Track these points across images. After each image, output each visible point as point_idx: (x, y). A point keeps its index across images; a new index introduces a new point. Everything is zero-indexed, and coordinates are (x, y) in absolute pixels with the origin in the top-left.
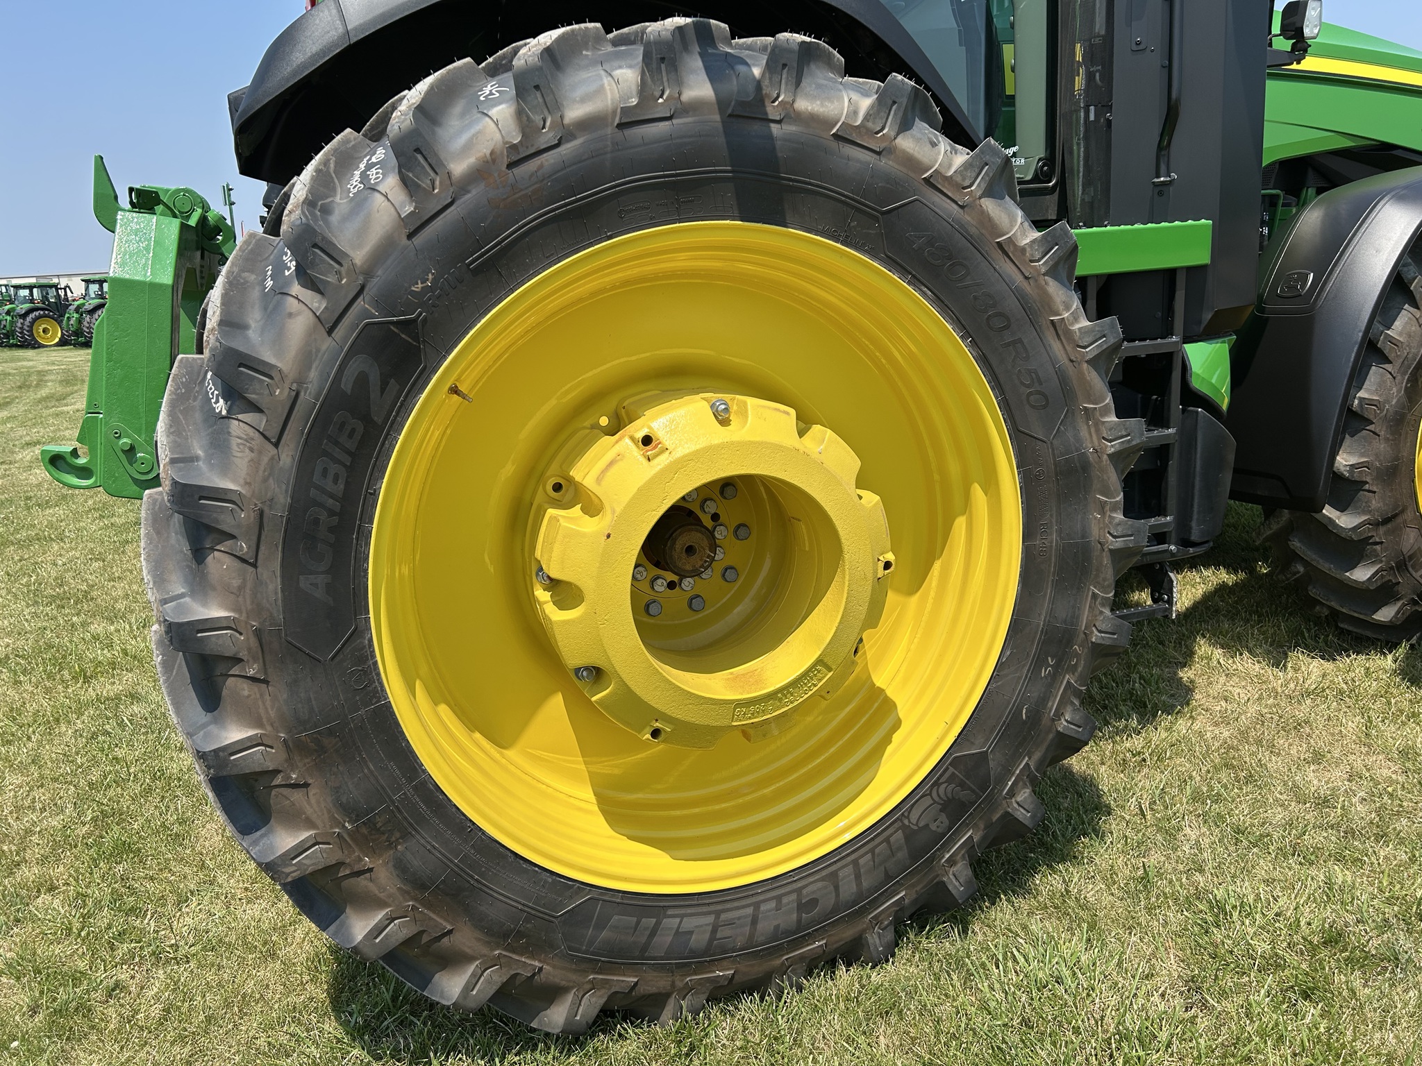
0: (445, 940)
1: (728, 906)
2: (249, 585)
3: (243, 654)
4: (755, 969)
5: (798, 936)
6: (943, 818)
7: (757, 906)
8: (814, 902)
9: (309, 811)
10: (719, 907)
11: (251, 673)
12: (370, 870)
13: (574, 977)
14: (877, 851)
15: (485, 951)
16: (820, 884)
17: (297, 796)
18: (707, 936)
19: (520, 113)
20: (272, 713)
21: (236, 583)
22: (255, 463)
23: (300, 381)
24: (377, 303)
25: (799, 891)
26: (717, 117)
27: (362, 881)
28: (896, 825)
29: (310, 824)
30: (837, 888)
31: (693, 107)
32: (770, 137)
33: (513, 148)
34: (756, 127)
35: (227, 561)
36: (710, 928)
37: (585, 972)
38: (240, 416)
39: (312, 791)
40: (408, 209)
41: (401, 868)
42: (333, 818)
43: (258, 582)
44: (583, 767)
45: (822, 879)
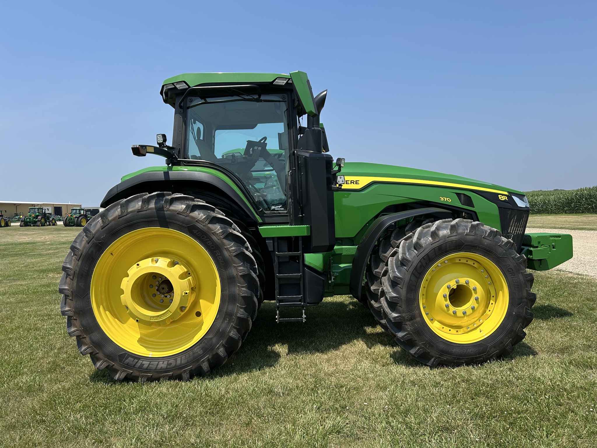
0: (97, 354)
1: (153, 361)
2: (72, 283)
3: (69, 295)
4: (156, 375)
5: (166, 370)
6: (202, 351)
7: (159, 362)
8: (171, 364)
9: (76, 324)
10: (151, 361)
11: (70, 298)
12: (85, 338)
13: (120, 368)
14: (186, 356)
15: (104, 358)
16: (173, 360)
17: (75, 321)
18: (147, 366)
19: (121, 210)
20: (73, 306)
21: (70, 283)
22: (75, 264)
23: (83, 251)
24: (96, 240)
25: (168, 361)
26: (155, 210)
27: (84, 340)
28: (192, 350)
29: (76, 327)
30: (176, 362)
34: (162, 212)
35: (69, 279)
36: (148, 364)
37: (123, 368)
38: (74, 256)
39: (77, 321)
40: (102, 225)
41: (91, 339)
42: (80, 326)
43: (73, 283)
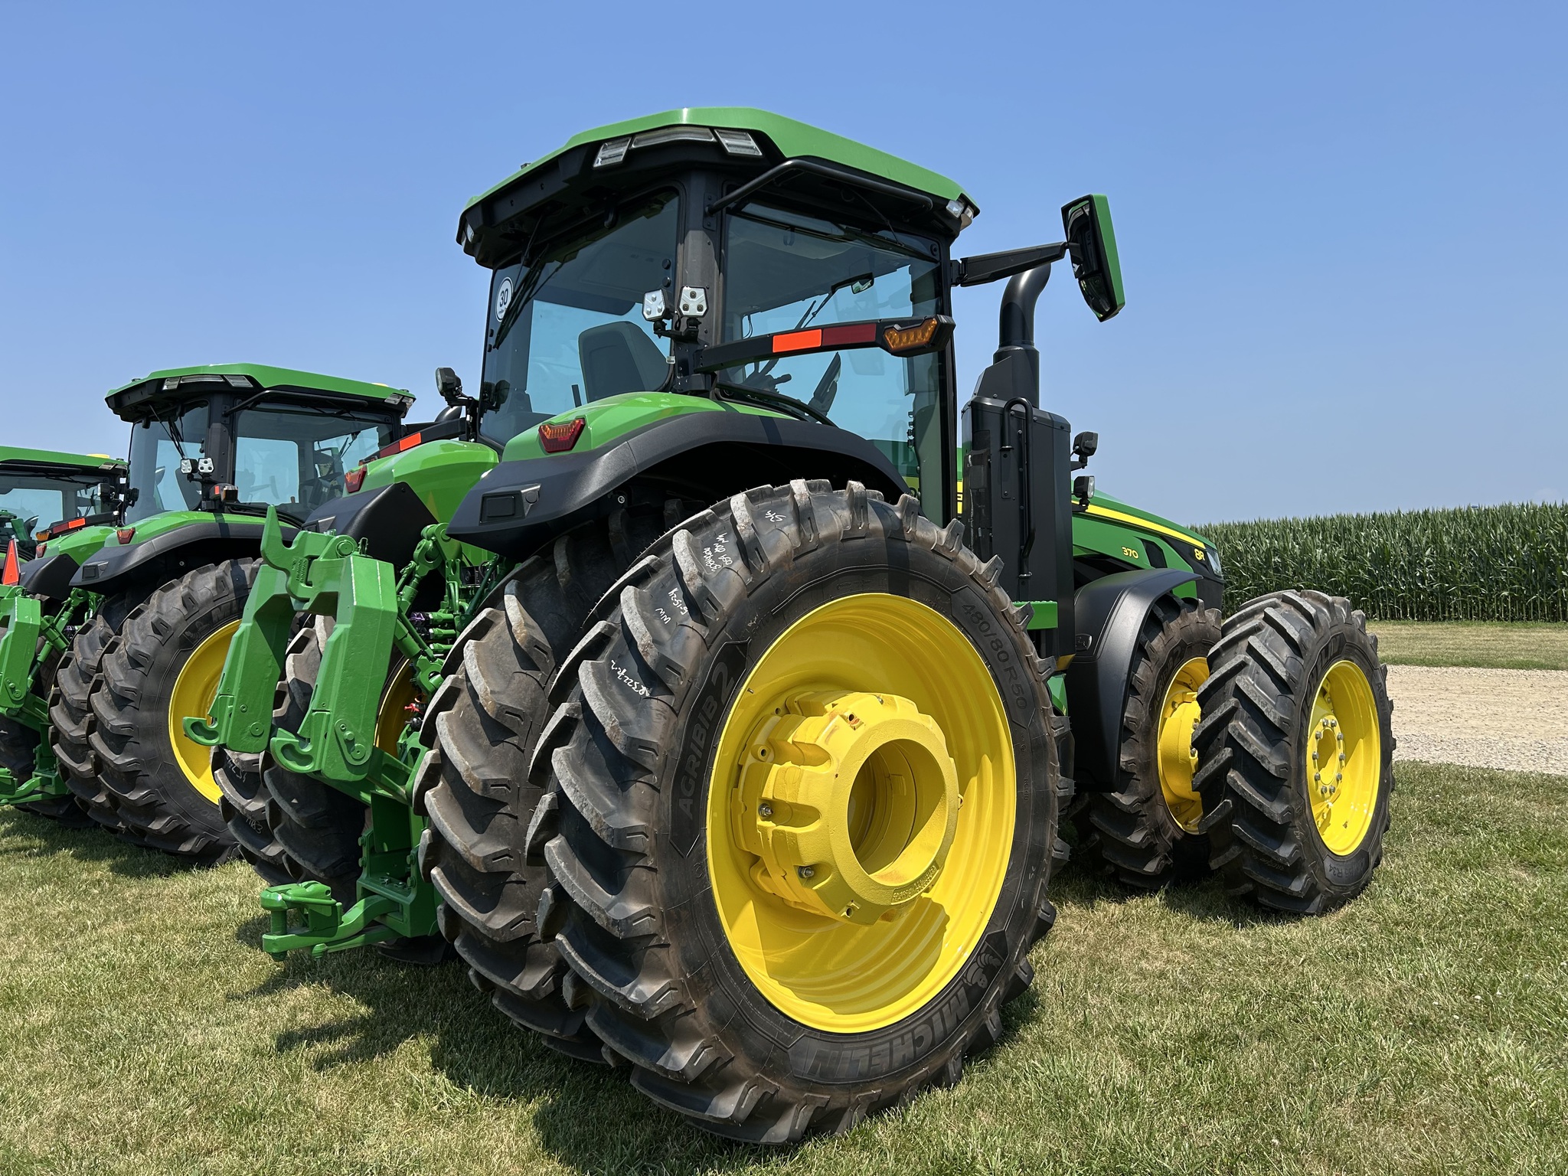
0: (729, 1065)
1: (875, 1042)
2: (656, 804)
3: (647, 851)
4: (892, 1088)
5: (914, 1062)
6: (984, 978)
7: (891, 1042)
8: (921, 1039)
9: (668, 963)
10: (871, 1043)
11: (650, 864)
12: (695, 1010)
13: (796, 1095)
14: (951, 1002)
15: (751, 1074)
16: (923, 1026)
17: (662, 953)
18: (867, 1063)
19: (800, 531)
20: (658, 893)
21: (648, 803)
22: (666, 726)
23: (693, 677)
24: (731, 632)
25: (912, 1031)
26: (884, 538)
27: (690, 1018)
28: (960, 984)
29: (668, 975)
30: (932, 1029)
31: (875, 531)
32: (906, 550)
33: (796, 550)
34: (899, 544)
35: (645, 789)
36: (868, 1058)
37: (802, 1091)
38: (659, 697)
39: (672, 949)
40: (750, 580)
41: (712, 1008)
42: (681, 970)
43: (661, 803)
44: (762, 957)
45: (924, 1023)
